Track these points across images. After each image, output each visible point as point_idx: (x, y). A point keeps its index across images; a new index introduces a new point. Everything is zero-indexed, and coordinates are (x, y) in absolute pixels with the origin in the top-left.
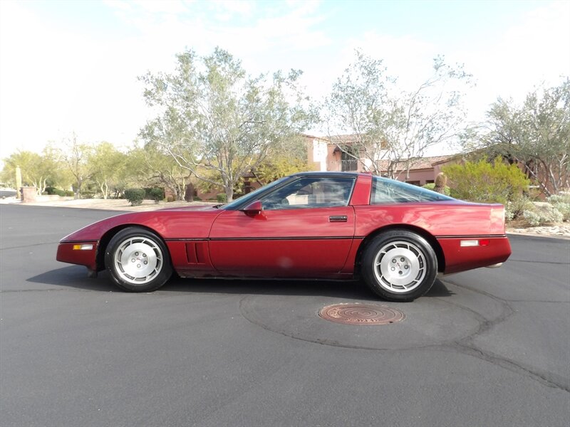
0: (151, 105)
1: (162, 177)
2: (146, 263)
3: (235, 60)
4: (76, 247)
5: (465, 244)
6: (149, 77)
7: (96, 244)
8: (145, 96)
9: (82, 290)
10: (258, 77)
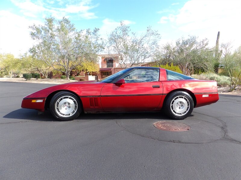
0: (34, 39)
1: (38, 69)
2: (69, 107)
3: (71, 23)
4: (33, 101)
5: (204, 96)
6: (34, 27)
7: (44, 100)
8: (31, 35)
9: (37, 121)
10: (80, 31)
